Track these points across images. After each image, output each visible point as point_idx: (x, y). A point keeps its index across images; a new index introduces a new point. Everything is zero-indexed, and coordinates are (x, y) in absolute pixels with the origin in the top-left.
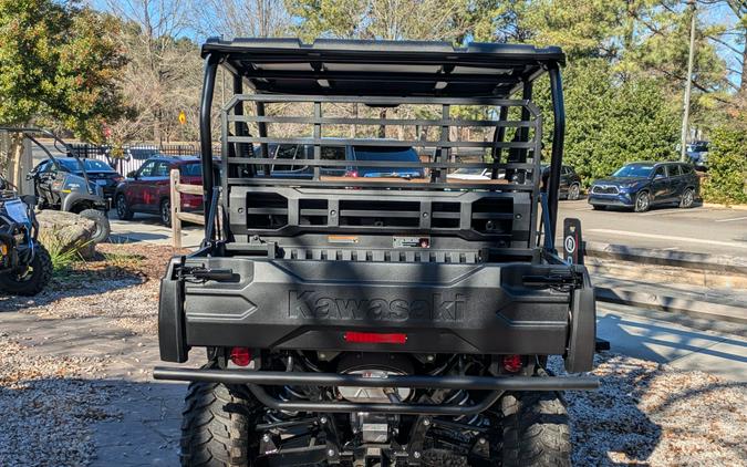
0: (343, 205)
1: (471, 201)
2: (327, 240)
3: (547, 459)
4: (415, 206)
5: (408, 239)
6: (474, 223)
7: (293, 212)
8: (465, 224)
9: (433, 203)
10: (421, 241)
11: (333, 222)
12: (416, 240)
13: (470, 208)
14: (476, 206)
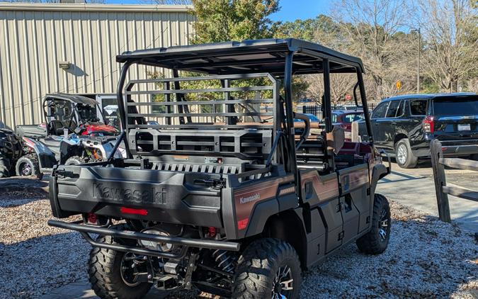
0: (178, 138)
1: (239, 136)
2: (173, 158)
3: (247, 294)
4: (211, 139)
5: (212, 158)
6: (242, 149)
7: (155, 142)
8: (237, 150)
9: (220, 137)
10: (219, 159)
11: (173, 148)
12: (216, 159)
13: (239, 140)
14: (243, 139)
